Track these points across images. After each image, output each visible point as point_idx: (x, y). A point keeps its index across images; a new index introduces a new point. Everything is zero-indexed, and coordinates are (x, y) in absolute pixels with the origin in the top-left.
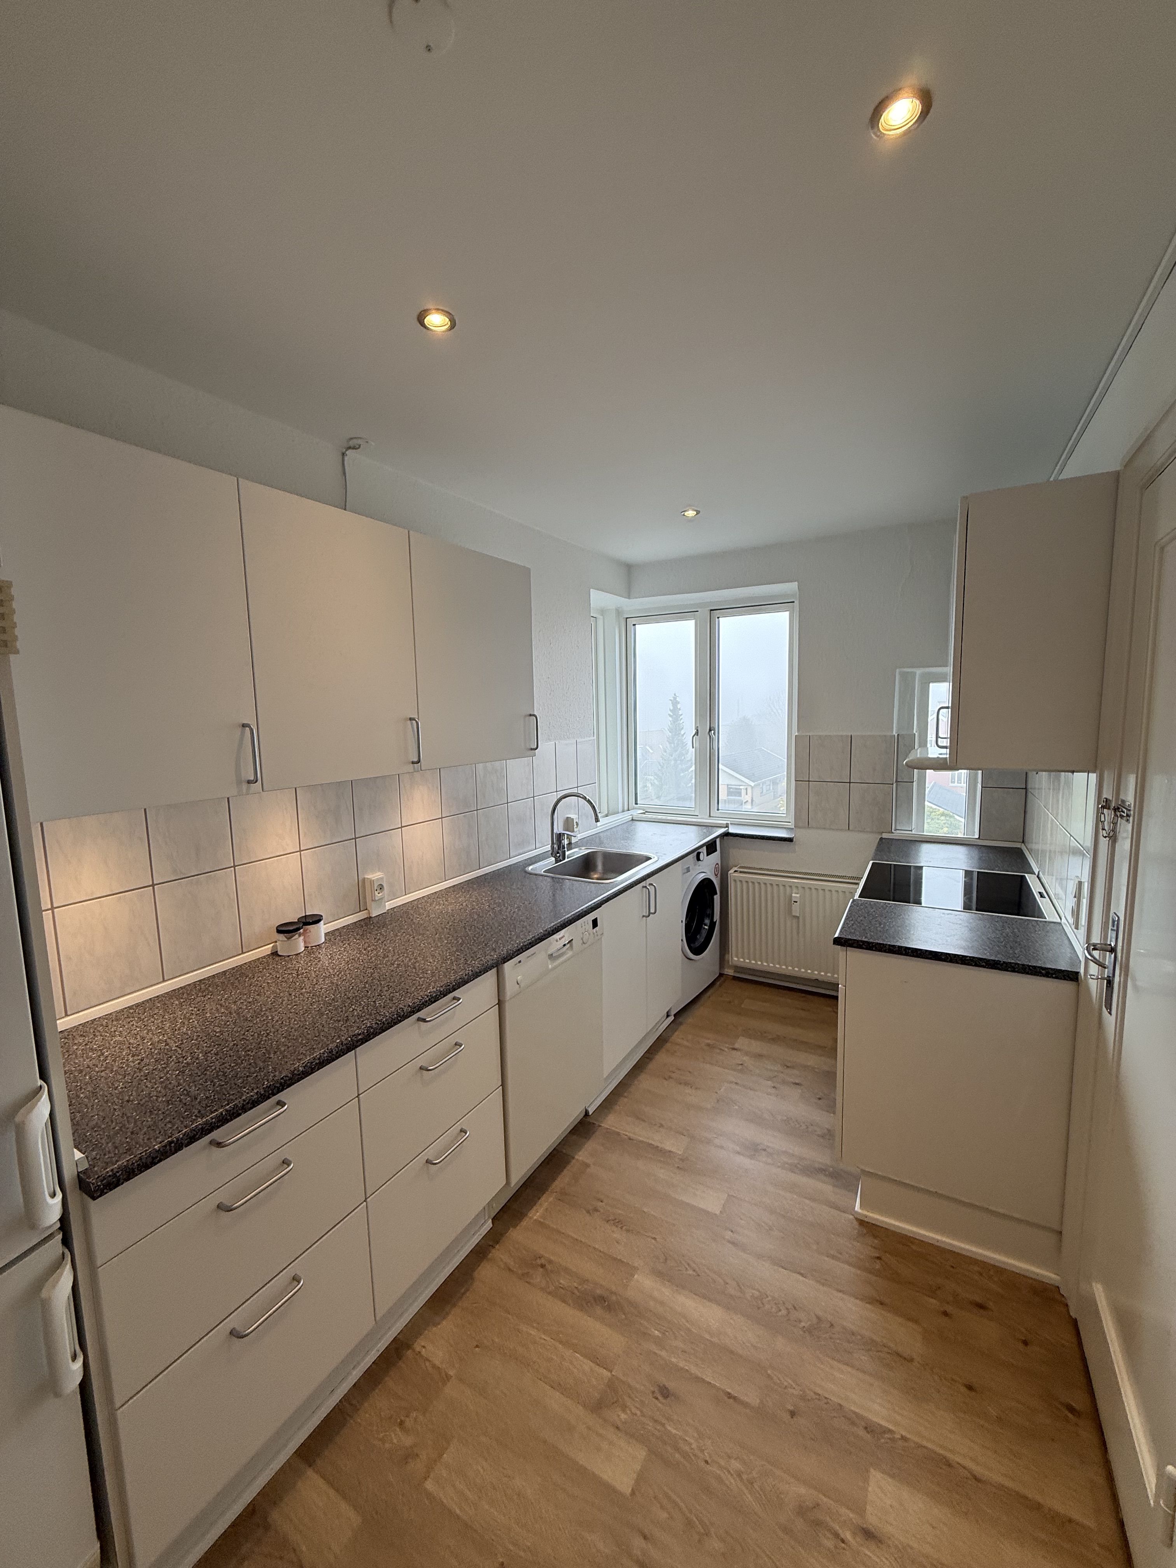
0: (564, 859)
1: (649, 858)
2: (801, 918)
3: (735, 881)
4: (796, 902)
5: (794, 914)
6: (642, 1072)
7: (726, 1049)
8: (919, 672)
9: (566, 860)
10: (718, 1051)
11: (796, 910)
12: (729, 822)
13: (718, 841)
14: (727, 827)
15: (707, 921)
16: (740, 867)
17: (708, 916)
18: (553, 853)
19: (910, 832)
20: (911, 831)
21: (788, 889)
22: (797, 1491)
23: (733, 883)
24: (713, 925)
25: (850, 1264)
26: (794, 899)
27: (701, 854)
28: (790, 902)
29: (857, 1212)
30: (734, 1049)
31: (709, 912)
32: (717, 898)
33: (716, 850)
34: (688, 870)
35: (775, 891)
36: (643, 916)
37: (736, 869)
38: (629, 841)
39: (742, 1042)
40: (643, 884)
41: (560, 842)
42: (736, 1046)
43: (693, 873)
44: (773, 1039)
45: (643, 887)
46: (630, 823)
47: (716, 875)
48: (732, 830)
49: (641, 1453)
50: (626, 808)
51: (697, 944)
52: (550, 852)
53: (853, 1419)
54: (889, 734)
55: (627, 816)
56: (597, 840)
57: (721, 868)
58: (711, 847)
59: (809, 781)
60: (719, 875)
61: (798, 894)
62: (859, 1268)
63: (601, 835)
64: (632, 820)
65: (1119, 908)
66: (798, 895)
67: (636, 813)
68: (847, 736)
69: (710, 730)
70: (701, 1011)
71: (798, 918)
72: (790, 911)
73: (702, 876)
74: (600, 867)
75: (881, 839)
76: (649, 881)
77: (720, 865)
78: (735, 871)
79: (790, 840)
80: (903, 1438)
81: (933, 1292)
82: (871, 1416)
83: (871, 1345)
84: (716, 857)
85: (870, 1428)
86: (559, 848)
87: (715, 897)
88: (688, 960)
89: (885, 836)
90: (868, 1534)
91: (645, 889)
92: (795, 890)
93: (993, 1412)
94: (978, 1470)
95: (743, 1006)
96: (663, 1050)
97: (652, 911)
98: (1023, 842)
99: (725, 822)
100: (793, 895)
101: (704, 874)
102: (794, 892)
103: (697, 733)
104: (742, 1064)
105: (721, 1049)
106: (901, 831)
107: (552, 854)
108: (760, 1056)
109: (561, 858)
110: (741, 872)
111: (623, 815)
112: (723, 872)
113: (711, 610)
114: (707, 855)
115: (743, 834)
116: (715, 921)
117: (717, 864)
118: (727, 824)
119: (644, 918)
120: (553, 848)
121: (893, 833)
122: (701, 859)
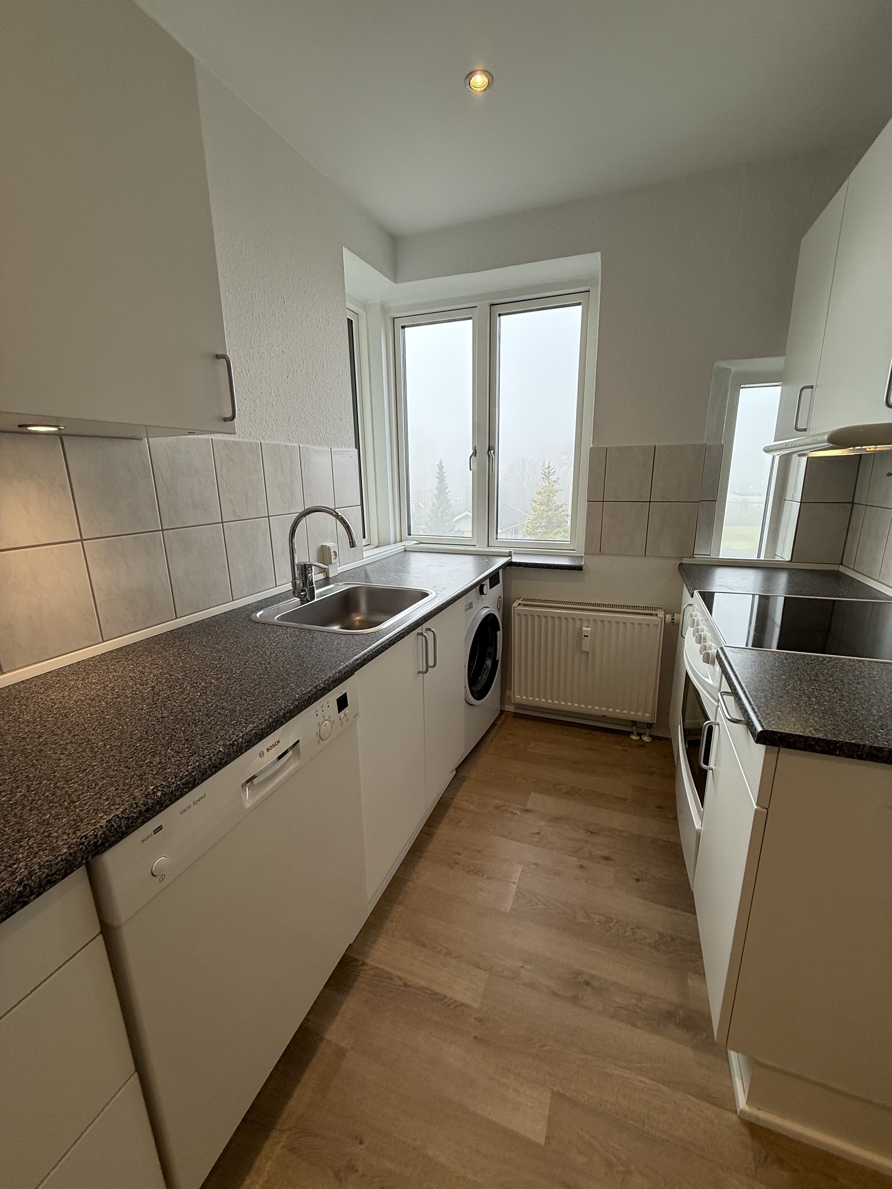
0: (314, 598)
1: (424, 595)
2: (590, 655)
3: (519, 614)
4: (587, 636)
5: (584, 649)
6: (420, 857)
7: (518, 812)
8: (734, 369)
9: (316, 600)
10: (509, 815)
11: (586, 645)
12: (512, 550)
13: (501, 571)
14: (509, 556)
15: (489, 662)
16: (524, 600)
17: (490, 656)
18: (295, 591)
19: (709, 557)
20: (710, 555)
21: (578, 623)
23: (517, 617)
24: (495, 663)
26: (584, 633)
27: (485, 587)
28: (580, 636)
29: (742, 1111)
30: (527, 811)
31: (490, 650)
32: (500, 634)
33: (498, 582)
34: (470, 606)
35: (564, 625)
36: (419, 672)
37: (520, 602)
38: (400, 574)
40: (418, 630)
41: (306, 577)
43: (476, 607)
44: (568, 793)
45: (419, 634)
46: (402, 554)
47: (499, 609)
48: (515, 559)
50: (398, 539)
51: (479, 687)
52: (292, 591)
55: (400, 547)
56: (363, 575)
57: (503, 599)
58: (494, 579)
60: (501, 610)
61: (589, 627)
63: (368, 567)
64: (405, 551)
66: (589, 629)
67: (410, 544)
68: (651, 447)
69: (489, 450)
70: (485, 760)
71: (587, 653)
72: (579, 645)
73: (484, 612)
74: (363, 606)
75: (680, 564)
76: (426, 625)
77: (502, 598)
78: (519, 604)
79: (579, 568)
84: (498, 589)
86: (304, 585)
87: (498, 633)
88: (468, 705)
89: (685, 561)
91: (420, 637)
92: (585, 624)
95: (529, 750)
96: (446, 820)
97: (431, 663)
98: (841, 564)
99: (508, 551)
100: (584, 629)
101: (488, 609)
102: (584, 625)
103: (475, 453)
104: (538, 833)
105: (512, 813)
106: (701, 554)
107: (294, 593)
109: (308, 597)
110: (525, 605)
111: (395, 545)
112: (506, 606)
113: (491, 305)
114: (490, 588)
115: (528, 564)
116: (497, 659)
117: (500, 597)
118: (510, 552)
119: (421, 675)
120: (294, 585)
121: (694, 558)
122: (485, 593)
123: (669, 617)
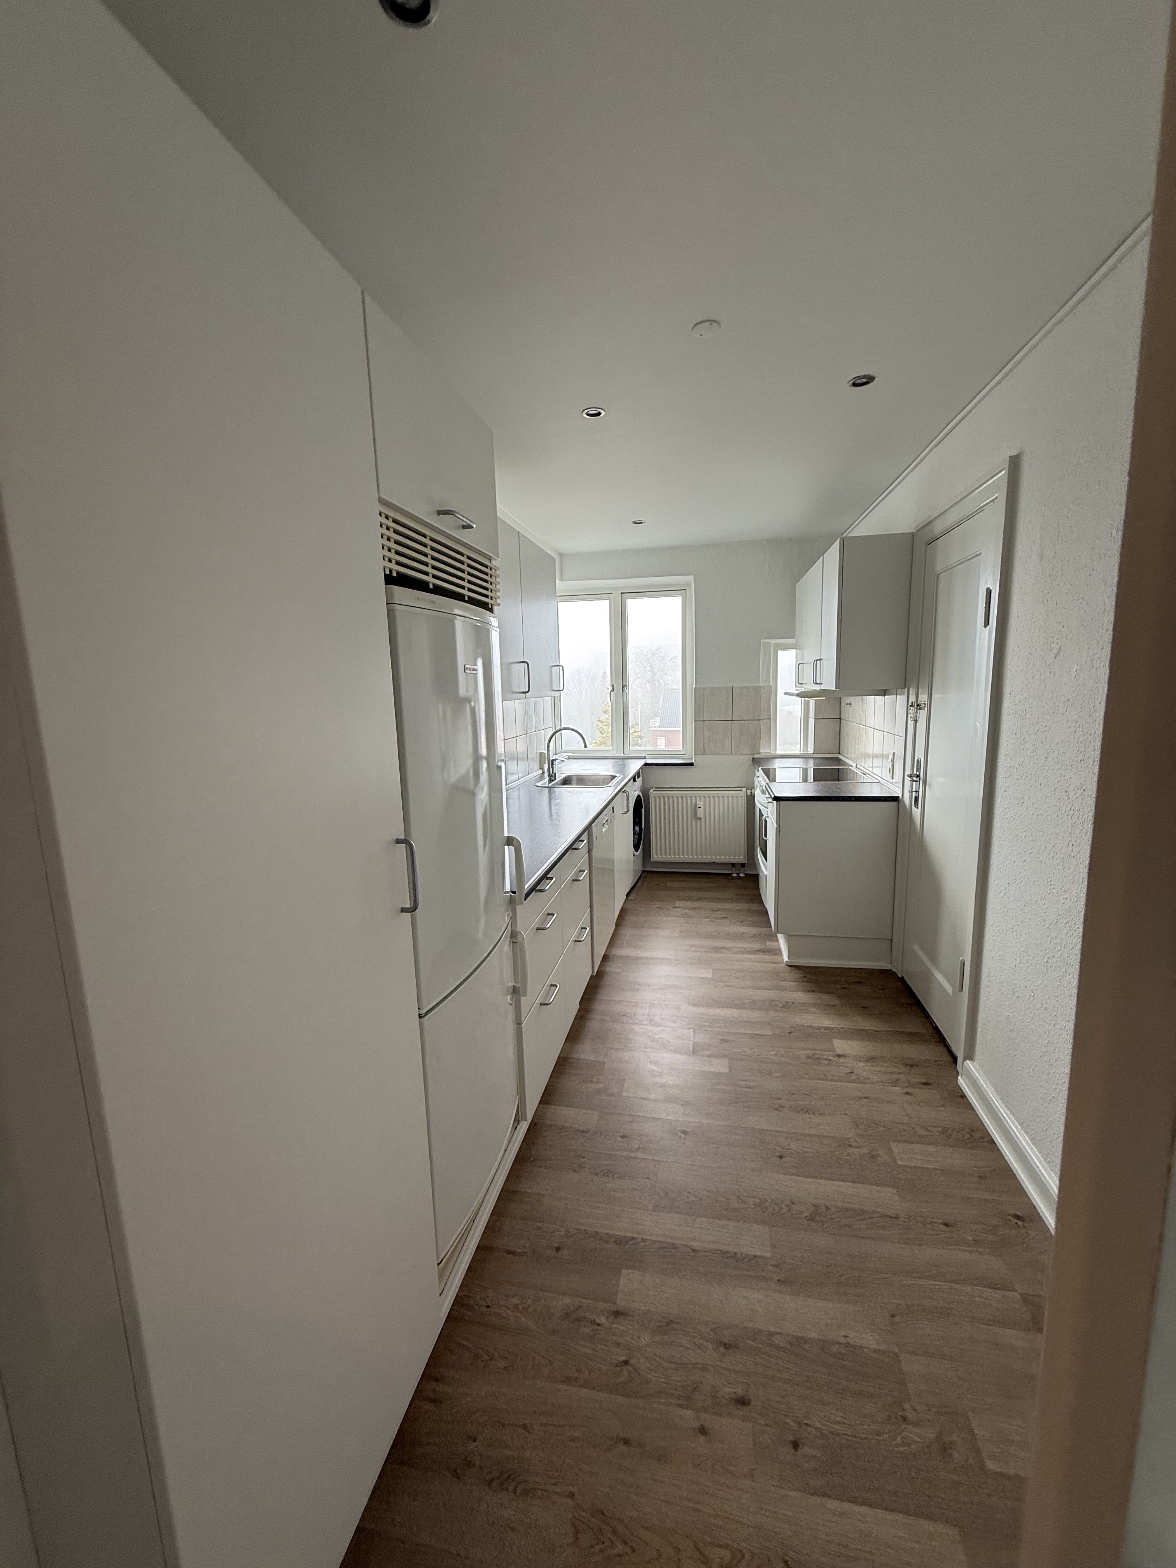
2: (703, 820)
4: (700, 808)
5: (698, 816)
7: (671, 908)
8: (773, 642)
9: (557, 780)
11: (700, 813)
13: (641, 769)
14: (647, 759)
15: (637, 828)
17: (638, 824)
19: (770, 753)
20: (770, 751)
21: (694, 799)
22: (803, 1053)
23: (653, 798)
24: (641, 831)
25: (793, 982)
26: (698, 806)
27: (636, 779)
28: (696, 808)
29: (787, 962)
31: (638, 821)
32: (643, 811)
33: (640, 776)
34: (631, 790)
35: (684, 802)
36: (623, 813)
37: (654, 789)
39: (678, 903)
41: (553, 766)
42: (676, 906)
43: (633, 792)
45: (623, 792)
47: (642, 793)
48: (649, 761)
49: (727, 1060)
53: (819, 1028)
54: (757, 685)
57: (644, 786)
58: (639, 772)
59: (704, 721)
61: (701, 802)
62: (797, 982)
65: (920, 754)
68: (730, 687)
69: (623, 687)
71: (700, 818)
72: (696, 813)
73: (637, 795)
75: (753, 758)
79: (691, 764)
80: (842, 1028)
81: (836, 983)
82: (825, 1026)
83: (814, 1005)
84: (641, 780)
85: (826, 1029)
88: (634, 853)
89: (756, 756)
90: (839, 1056)
92: (699, 800)
93: (877, 1012)
94: (876, 1029)
95: (668, 886)
98: (839, 753)
99: (644, 755)
100: (698, 803)
101: (638, 793)
103: (613, 690)
104: (685, 914)
105: (668, 909)
106: (764, 751)
108: (695, 909)
109: (553, 778)
113: (622, 593)
115: (658, 763)
116: (642, 827)
118: (647, 757)
119: (623, 815)
121: (760, 754)
123: (749, 792)
